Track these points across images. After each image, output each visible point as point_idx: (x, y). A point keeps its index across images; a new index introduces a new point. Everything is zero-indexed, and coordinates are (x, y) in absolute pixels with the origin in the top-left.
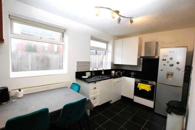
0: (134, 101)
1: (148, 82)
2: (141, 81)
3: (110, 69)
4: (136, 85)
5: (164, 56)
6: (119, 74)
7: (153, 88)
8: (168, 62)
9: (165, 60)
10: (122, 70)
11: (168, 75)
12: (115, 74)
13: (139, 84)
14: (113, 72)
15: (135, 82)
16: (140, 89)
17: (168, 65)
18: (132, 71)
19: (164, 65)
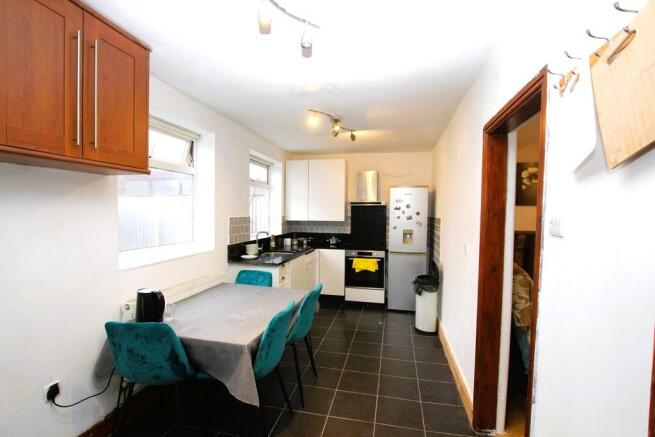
0: (347, 299)
1: (371, 254)
2: (359, 253)
3: (280, 233)
4: (349, 263)
5: (397, 201)
6: (300, 244)
7: (382, 263)
8: (404, 213)
9: (399, 209)
10: (306, 235)
11: (405, 234)
12: (292, 245)
13: (355, 260)
14: (288, 241)
15: (347, 258)
16: (357, 271)
17: (403, 217)
18: (330, 236)
19: (399, 217)
